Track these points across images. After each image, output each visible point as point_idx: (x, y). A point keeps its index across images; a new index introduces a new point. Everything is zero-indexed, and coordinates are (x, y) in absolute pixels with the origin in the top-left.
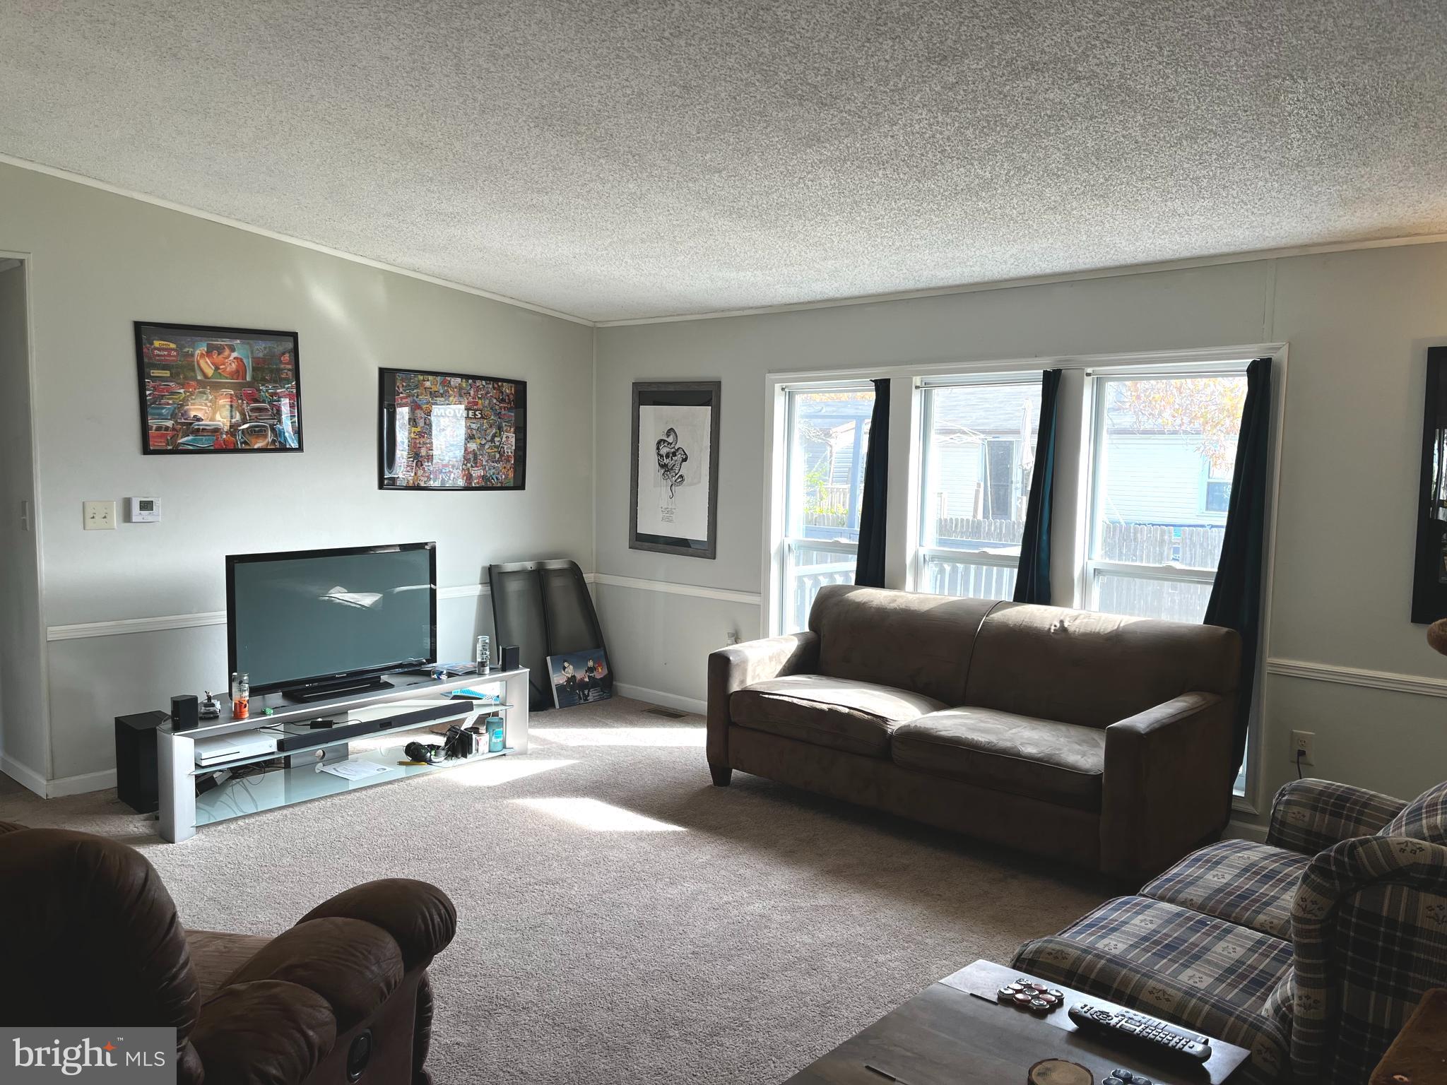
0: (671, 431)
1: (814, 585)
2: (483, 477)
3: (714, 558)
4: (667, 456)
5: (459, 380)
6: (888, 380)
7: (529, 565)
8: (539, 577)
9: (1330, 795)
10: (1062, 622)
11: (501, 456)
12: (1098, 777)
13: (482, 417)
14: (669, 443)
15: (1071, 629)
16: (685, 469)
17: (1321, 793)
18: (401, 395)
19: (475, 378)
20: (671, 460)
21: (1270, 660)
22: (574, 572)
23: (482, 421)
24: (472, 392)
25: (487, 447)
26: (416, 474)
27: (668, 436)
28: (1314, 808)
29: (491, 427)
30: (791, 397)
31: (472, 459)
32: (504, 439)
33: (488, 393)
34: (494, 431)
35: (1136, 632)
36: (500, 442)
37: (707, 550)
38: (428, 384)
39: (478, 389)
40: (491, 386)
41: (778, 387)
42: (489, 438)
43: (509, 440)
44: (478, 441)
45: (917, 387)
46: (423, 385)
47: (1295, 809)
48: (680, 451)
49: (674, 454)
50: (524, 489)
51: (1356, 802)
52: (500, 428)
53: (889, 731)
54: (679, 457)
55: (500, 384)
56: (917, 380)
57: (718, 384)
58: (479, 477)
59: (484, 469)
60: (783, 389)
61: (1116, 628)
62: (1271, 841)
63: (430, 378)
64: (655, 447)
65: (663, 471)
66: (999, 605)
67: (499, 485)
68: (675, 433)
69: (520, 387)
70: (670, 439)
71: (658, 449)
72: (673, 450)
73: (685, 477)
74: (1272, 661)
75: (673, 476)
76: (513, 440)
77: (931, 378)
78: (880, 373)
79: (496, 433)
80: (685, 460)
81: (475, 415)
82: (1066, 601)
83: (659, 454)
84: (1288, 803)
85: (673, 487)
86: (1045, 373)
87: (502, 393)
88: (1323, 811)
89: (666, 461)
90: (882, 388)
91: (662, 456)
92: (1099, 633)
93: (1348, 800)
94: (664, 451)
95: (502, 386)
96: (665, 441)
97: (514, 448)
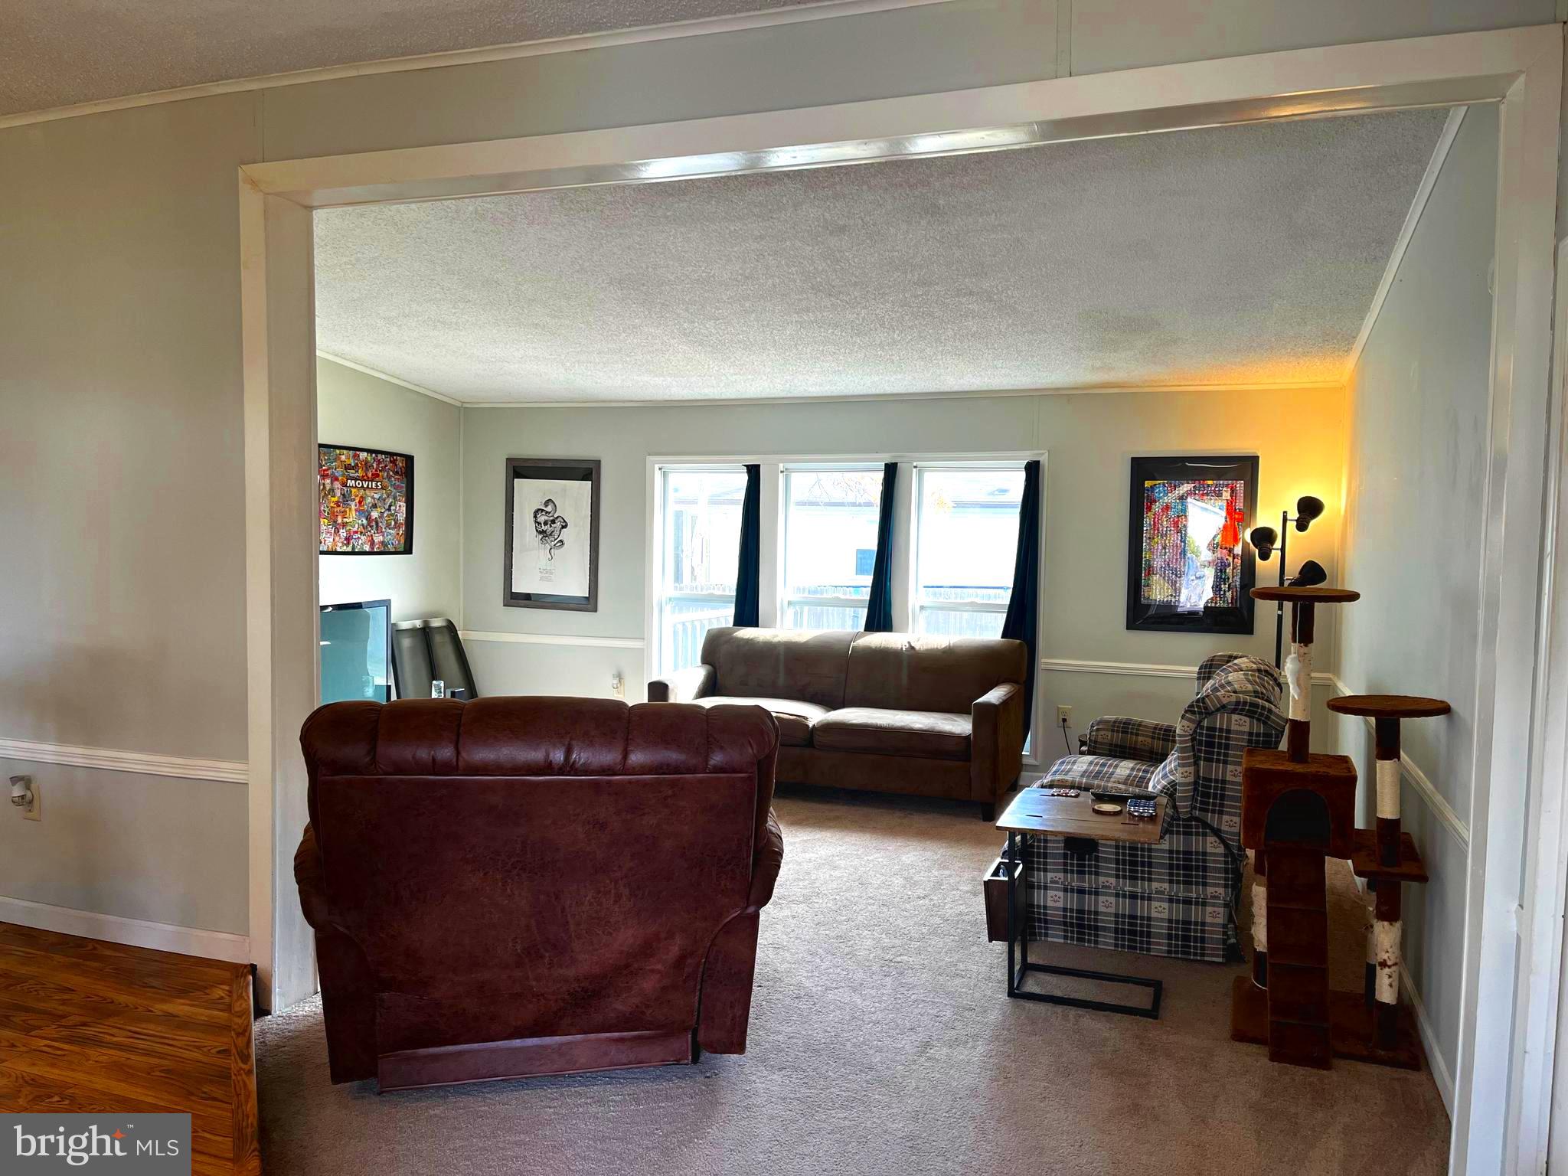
0: (548, 502)
1: (702, 626)
2: (382, 543)
3: (596, 611)
4: (546, 523)
5: (365, 454)
6: (759, 466)
7: (418, 624)
8: (425, 634)
9: (1120, 723)
10: (909, 643)
11: (396, 523)
12: (967, 738)
13: (382, 488)
14: (547, 512)
15: (917, 648)
16: (565, 535)
17: (1115, 722)
18: (324, 468)
19: (377, 452)
20: (549, 526)
21: (1043, 661)
22: (450, 628)
23: (381, 491)
24: (375, 465)
25: (385, 515)
26: (334, 540)
27: (546, 506)
28: (1113, 731)
29: (388, 497)
30: (665, 475)
31: (375, 526)
32: (398, 508)
33: (386, 466)
34: (391, 500)
35: (962, 647)
36: (395, 510)
37: (589, 603)
38: (343, 458)
39: (379, 462)
40: (388, 459)
41: (657, 467)
42: (387, 507)
43: (401, 507)
44: (379, 509)
45: (782, 472)
46: (340, 459)
47: (1102, 733)
48: (559, 519)
49: (553, 522)
50: (411, 553)
51: (1134, 725)
52: (395, 498)
53: (811, 726)
54: (558, 525)
55: (395, 457)
56: (781, 467)
57: (598, 463)
58: (380, 542)
59: (383, 536)
60: (660, 469)
61: (948, 644)
62: (1090, 753)
63: (345, 452)
64: (532, 515)
65: (541, 537)
66: (858, 636)
67: (393, 550)
68: (554, 503)
69: (409, 460)
70: (549, 509)
71: (535, 517)
72: (551, 518)
73: (565, 542)
74: (1045, 661)
75: (552, 541)
76: (404, 509)
77: (790, 466)
78: (752, 460)
79: (392, 502)
80: (563, 527)
81: (377, 486)
82: (904, 629)
83: (536, 522)
84: (1098, 730)
85: (552, 550)
86: (886, 464)
87: (396, 465)
88: (1118, 731)
89: (544, 528)
90: (754, 472)
91: (539, 523)
92: (937, 648)
93: (1129, 724)
94: (542, 519)
95: (396, 460)
96: (542, 510)
97: (405, 516)
